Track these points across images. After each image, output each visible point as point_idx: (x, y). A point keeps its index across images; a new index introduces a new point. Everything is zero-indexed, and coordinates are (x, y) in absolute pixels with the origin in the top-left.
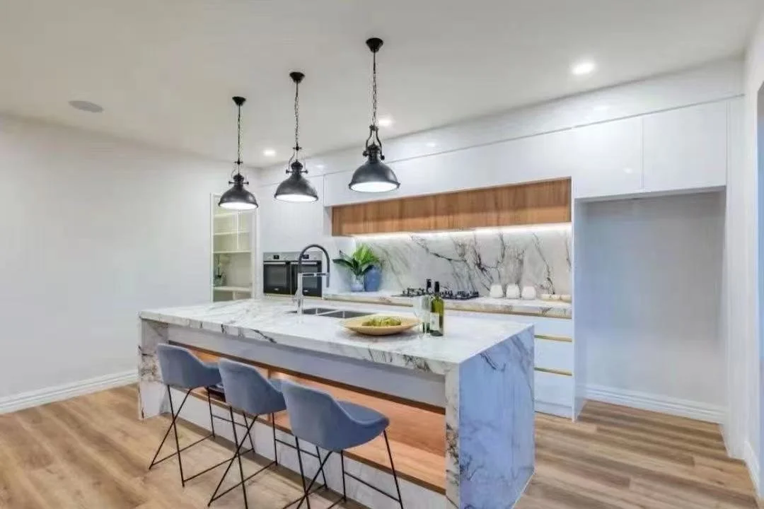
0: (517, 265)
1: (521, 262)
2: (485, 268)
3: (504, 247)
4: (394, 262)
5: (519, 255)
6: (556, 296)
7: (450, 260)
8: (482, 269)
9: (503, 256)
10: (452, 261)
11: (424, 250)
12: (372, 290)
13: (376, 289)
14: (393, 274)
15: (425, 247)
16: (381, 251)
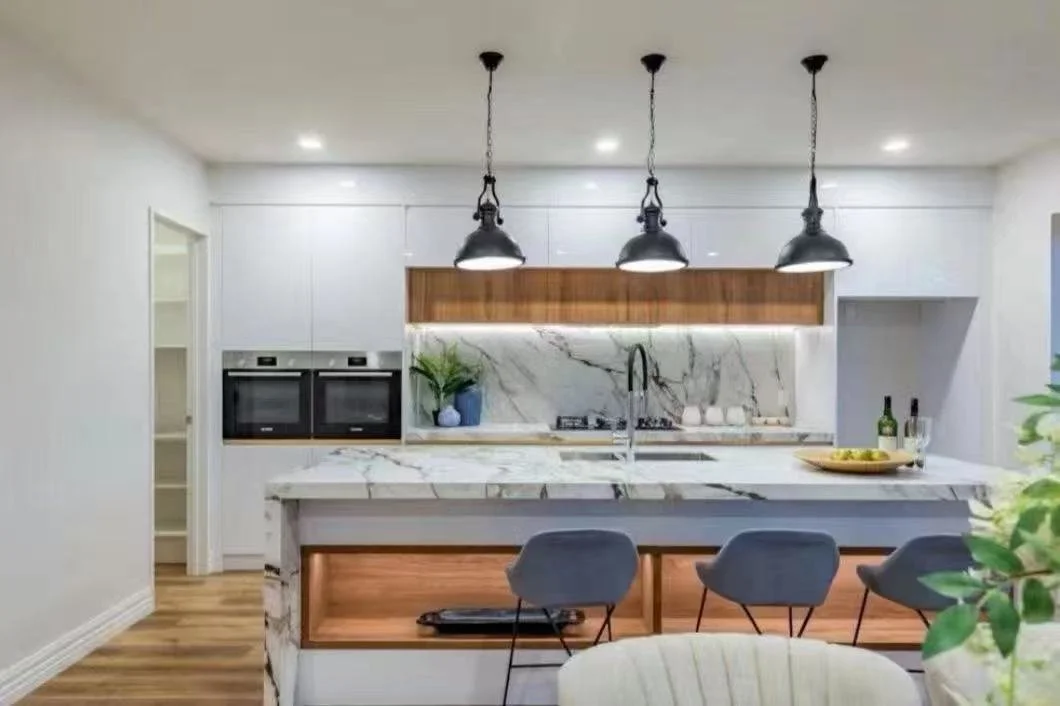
0: (712, 379)
1: (717, 374)
2: (667, 383)
3: (693, 353)
4: (505, 375)
5: (713, 365)
6: (762, 419)
7: (609, 370)
8: (662, 385)
9: (692, 366)
10: (614, 374)
11: (564, 355)
12: (469, 425)
13: (476, 422)
14: (502, 395)
15: (565, 349)
16: (479, 354)
